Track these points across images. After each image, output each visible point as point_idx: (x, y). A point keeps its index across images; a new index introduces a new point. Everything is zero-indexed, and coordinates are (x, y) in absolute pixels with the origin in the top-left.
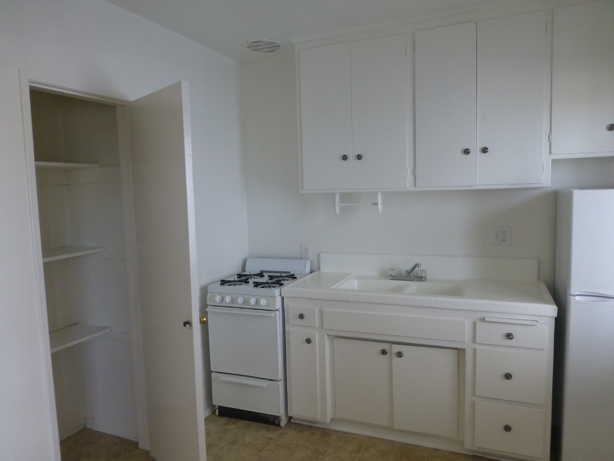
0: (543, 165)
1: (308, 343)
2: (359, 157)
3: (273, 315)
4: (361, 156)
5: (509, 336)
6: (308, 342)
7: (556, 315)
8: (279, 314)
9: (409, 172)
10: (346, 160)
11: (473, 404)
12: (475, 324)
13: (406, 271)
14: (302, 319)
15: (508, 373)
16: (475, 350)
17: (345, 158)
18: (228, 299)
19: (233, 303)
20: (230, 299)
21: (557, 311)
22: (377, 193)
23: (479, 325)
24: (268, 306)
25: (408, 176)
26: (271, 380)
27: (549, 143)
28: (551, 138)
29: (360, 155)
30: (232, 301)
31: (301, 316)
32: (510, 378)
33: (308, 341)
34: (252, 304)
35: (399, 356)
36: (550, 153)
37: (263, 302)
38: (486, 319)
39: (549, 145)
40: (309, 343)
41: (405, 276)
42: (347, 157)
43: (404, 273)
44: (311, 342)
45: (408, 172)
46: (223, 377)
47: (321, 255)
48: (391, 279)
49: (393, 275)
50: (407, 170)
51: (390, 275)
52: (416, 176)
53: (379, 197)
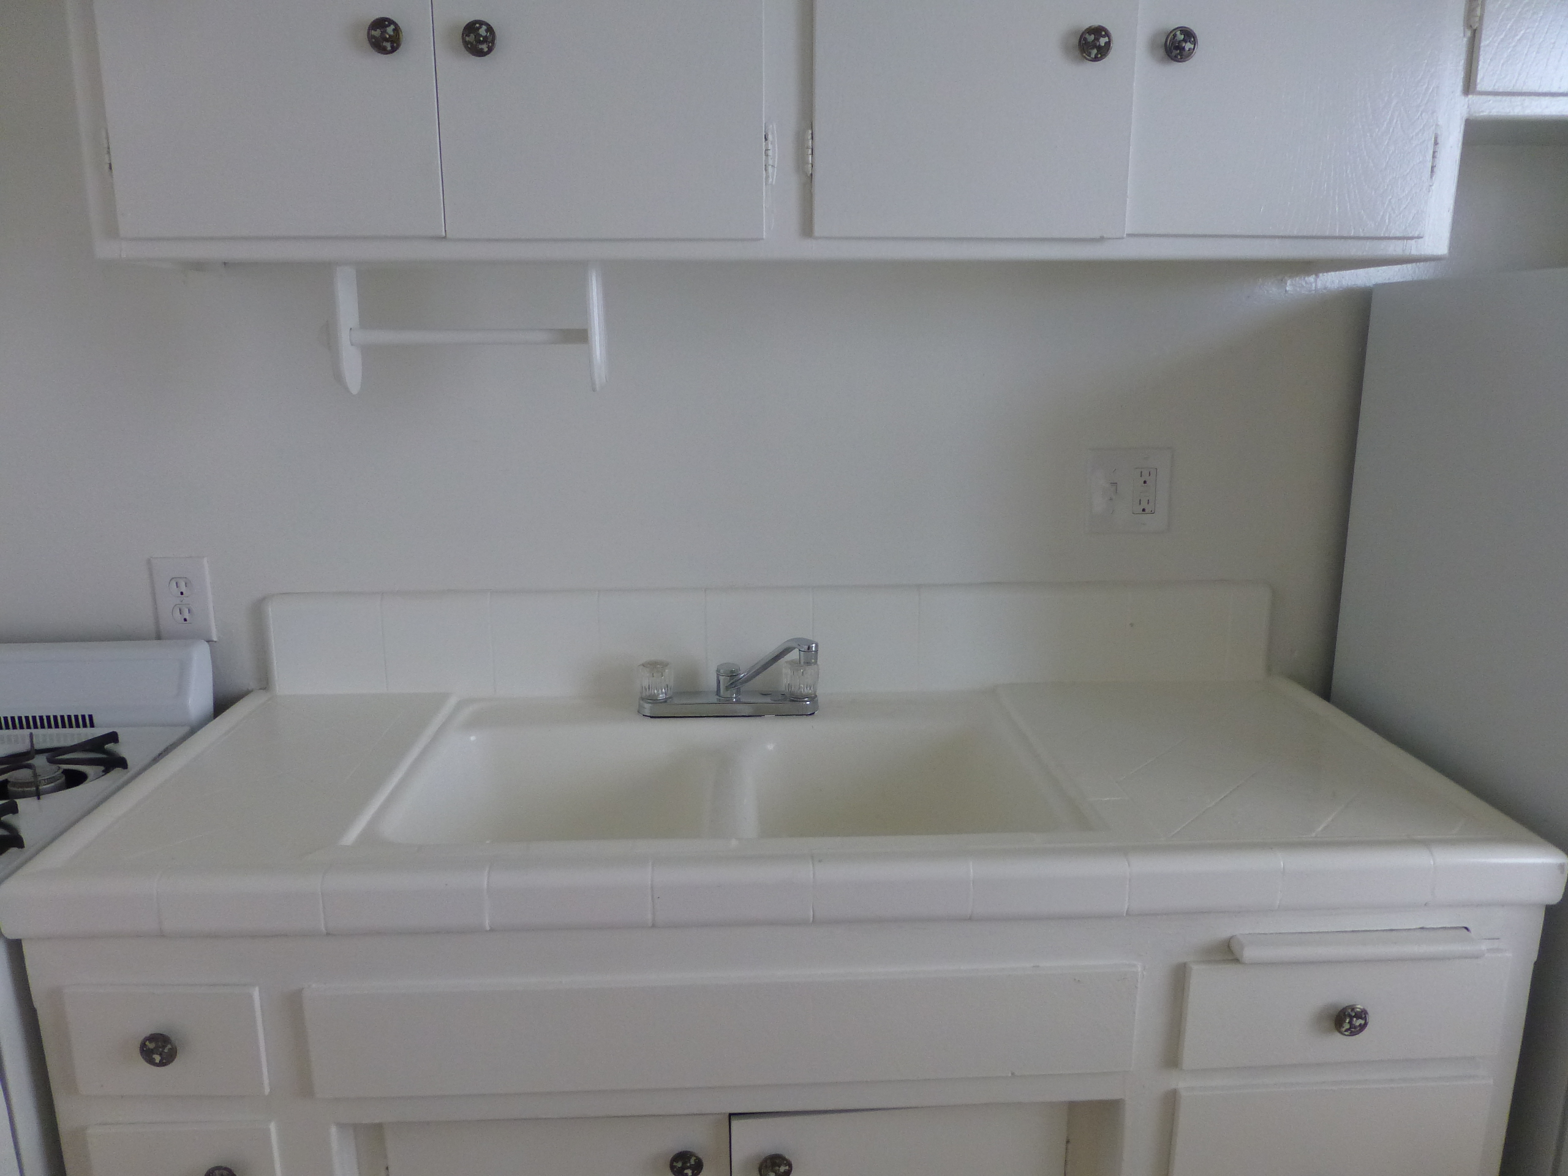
0: (1436, 144)
2: (477, 39)
4: (490, 30)
5: (1345, 1020)
7: (1556, 895)
9: (777, 149)
10: (394, 49)
12: (1178, 977)
13: (725, 670)
14: (164, 1062)
16: (1171, 1102)
17: (384, 36)
21: (1566, 877)
22: (580, 267)
23: (1204, 980)
27: (1470, 33)
28: (1481, 6)
29: (481, 24)
31: (158, 1049)
36: (1468, 86)
39: (1465, 39)
41: (717, 693)
42: (397, 30)
43: (711, 683)
45: (767, 150)
47: (272, 611)
48: (652, 717)
49: (661, 696)
50: (766, 139)
51: (647, 693)
52: (812, 175)
53: (595, 294)
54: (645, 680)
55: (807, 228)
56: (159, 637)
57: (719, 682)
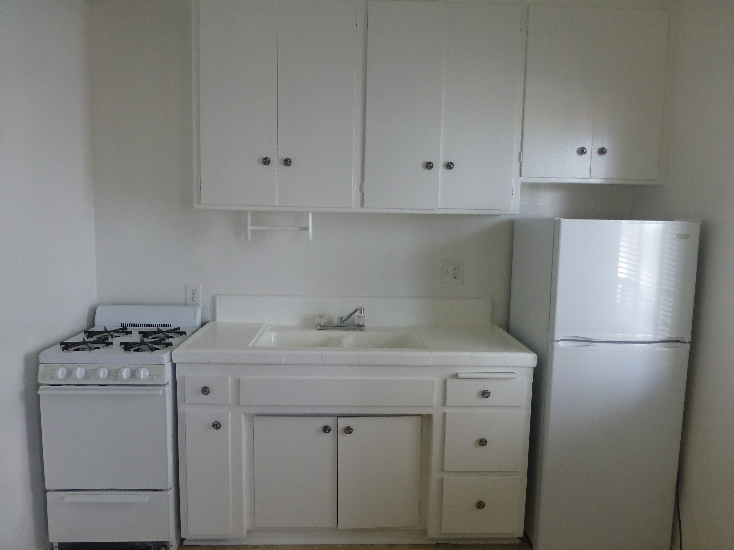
0: (513, 188)
1: (215, 429)
2: (287, 162)
3: (161, 392)
4: (290, 160)
5: (485, 394)
6: (215, 427)
7: (535, 365)
8: (169, 389)
9: (356, 187)
10: (268, 164)
11: (442, 481)
12: (445, 382)
13: (339, 318)
14: (207, 394)
15: (483, 439)
16: (444, 415)
17: (266, 161)
18: (79, 373)
19: (88, 379)
20: (84, 372)
21: (537, 360)
22: (307, 213)
23: (451, 383)
24: (152, 379)
25: (354, 192)
26: (155, 490)
27: (520, 163)
28: (522, 157)
29: (288, 159)
30: (87, 376)
31: (205, 391)
32: (485, 444)
33: (216, 425)
34: (125, 377)
35: (348, 432)
36: (520, 175)
37: (144, 374)
38: (460, 376)
39: (519, 166)
40: (217, 428)
41: (338, 324)
42: (269, 160)
43: (336, 321)
44: (220, 426)
45: (353, 188)
46: (69, 497)
47: (217, 299)
48: (320, 330)
49: (322, 324)
50: (353, 185)
51: (318, 323)
52: (364, 193)
53: (310, 219)
54: (318, 320)
55: (362, 205)
56: (186, 305)
57: (338, 322)
